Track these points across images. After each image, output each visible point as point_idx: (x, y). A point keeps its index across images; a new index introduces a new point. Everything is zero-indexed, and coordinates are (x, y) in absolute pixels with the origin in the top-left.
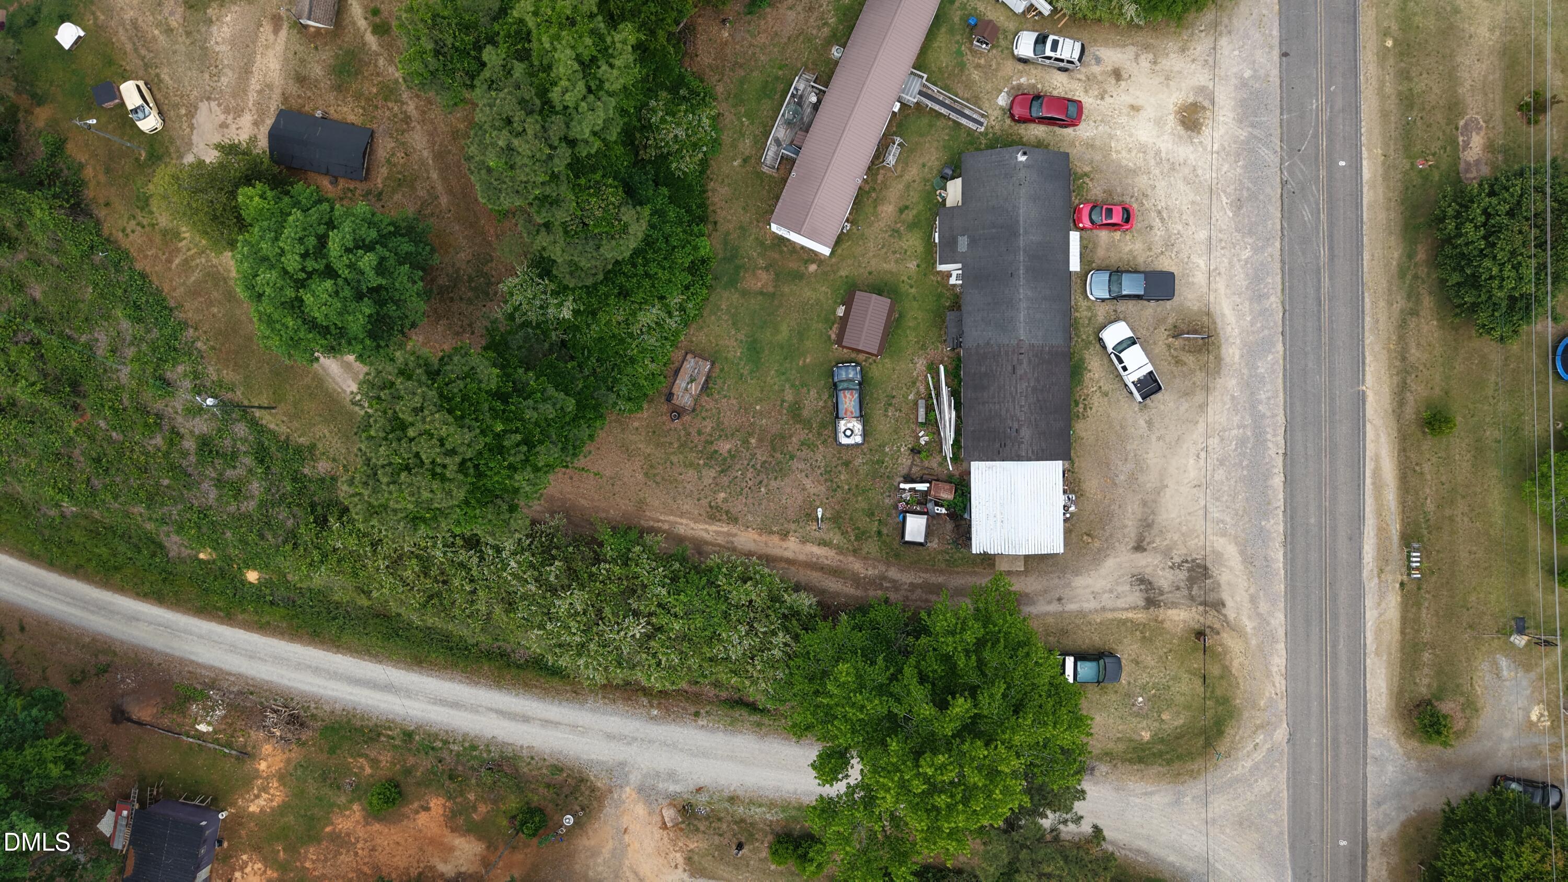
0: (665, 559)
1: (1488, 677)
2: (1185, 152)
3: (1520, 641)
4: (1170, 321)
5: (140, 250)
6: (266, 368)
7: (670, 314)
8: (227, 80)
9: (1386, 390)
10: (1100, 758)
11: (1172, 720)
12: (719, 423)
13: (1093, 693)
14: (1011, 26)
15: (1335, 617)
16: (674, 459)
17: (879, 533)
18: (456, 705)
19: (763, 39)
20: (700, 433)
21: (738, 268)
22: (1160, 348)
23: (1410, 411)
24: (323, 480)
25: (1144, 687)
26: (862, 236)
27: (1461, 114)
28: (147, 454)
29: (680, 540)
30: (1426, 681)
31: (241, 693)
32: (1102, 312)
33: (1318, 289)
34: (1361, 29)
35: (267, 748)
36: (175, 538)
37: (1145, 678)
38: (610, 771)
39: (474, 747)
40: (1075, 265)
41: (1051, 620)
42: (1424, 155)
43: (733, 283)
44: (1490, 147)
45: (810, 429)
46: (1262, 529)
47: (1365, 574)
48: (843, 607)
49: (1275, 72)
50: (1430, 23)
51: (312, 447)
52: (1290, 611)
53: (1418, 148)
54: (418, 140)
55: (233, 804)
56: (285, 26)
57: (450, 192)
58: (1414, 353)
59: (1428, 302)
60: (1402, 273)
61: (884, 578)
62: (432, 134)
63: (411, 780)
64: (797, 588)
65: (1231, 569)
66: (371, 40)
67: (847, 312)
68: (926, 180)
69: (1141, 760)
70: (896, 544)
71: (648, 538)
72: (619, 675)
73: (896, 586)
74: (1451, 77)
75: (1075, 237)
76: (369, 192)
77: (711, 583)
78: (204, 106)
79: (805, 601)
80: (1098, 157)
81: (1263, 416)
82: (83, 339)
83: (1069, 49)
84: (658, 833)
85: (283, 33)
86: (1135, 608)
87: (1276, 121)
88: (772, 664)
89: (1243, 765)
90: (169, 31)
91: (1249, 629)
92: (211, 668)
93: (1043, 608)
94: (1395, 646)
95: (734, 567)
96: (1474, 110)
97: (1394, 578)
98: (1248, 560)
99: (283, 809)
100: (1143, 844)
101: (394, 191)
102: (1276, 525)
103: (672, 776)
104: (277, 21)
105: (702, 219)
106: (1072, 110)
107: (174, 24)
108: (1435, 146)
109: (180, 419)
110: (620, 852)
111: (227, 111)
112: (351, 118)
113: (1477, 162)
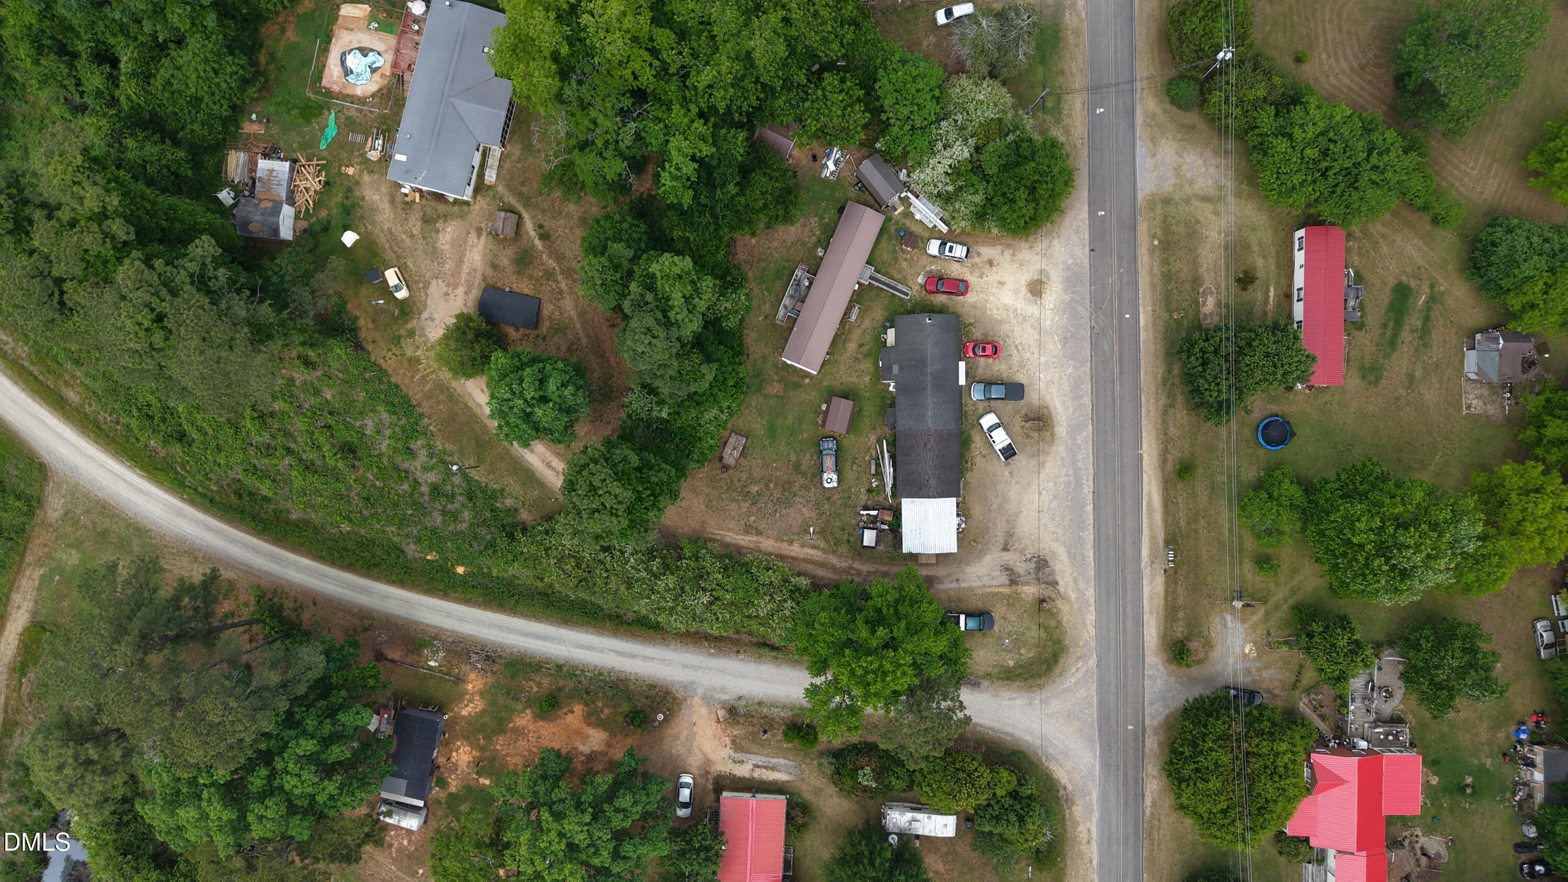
0: (720, 557)
1: (1219, 626)
2: (1032, 310)
3: (1238, 604)
4: (1023, 412)
5: (394, 370)
6: (473, 442)
7: (722, 412)
8: (448, 266)
9: (1155, 453)
10: (983, 677)
11: (1027, 654)
12: (751, 474)
13: (978, 637)
14: (926, 235)
15: (1125, 590)
16: (724, 496)
17: (848, 541)
18: (589, 648)
19: (776, 244)
20: (739, 480)
21: (762, 381)
22: (1017, 429)
23: (1169, 465)
24: (509, 510)
25: (1009, 634)
26: (837, 362)
27: (1201, 285)
28: (399, 495)
29: (727, 545)
30: (1180, 629)
31: (454, 642)
32: (981, 407)
33: (1113, 393)
34: (1139, 234)
35: (472, 676)
36: (412, 546)
37: (1010, 628)
38: (685, 687)
39: (600, 674)
40: (962, 381)
41: (952, 593)
42: (1177, 310)
43: (759, 389)
44: (1218, 304)
45: (806, 478)
46: (1080, 537)
47: (1143, 564)
48: (827, 586)
49: (1087, 261)
50: (1181, 230)
51: (502, 491)
52: (1098, 587)
53: (1173, 306)
54: (568, 305)
55: (452, 711)
56: (484, 234)
57: (588, 336)
58: (1172, 430)
59: (1180, 399)
60: (1164, 382)
61: (851, 568)
62: (576, 301)
63: (562, 695)
64: (799, 574)
65: (1062, 562)
66: (538, 243)
67: (828, 408)
68: (875, 328)
69: (1008, 679)
70: (858, 547)
71: (709, 545)
72: (694, 627)
73: (859, 573)
74: (1195, 263)
75: (962, 365)
76: (538, 336)
77: (748, 572)
78: (434, 282)
79: (804, 582)
80: (979, 313)
81: (1080, 469)
82: (358, 424)
83: (959, 251)
84: (715, 725)
85: (483, 238)
86: (1003, 585)
87: (1088, 290)
88: (784, 619)
89: (1070, 681)
90: (412, 236)
91: (1073, 598)
92: (435, 627)
93: (947, 586)
94: (1161, 608)
95: (761, 562)
96: (1209, 282)
97: (1160, 568)
98: (1072, 557)
99: (483, 713)
100: (1010, 730)
101: (553, 336)
102: (1089, 536)
103: (723, 689)
104: (479, 231)
105: (740, 353)
106: (962, 287)
107: (415, 232)
108: (1184, 305)
109: (419, 474)
110: (691, 737)
111: (448, 285)
112: (526, 291)
113: (1211, 314)
